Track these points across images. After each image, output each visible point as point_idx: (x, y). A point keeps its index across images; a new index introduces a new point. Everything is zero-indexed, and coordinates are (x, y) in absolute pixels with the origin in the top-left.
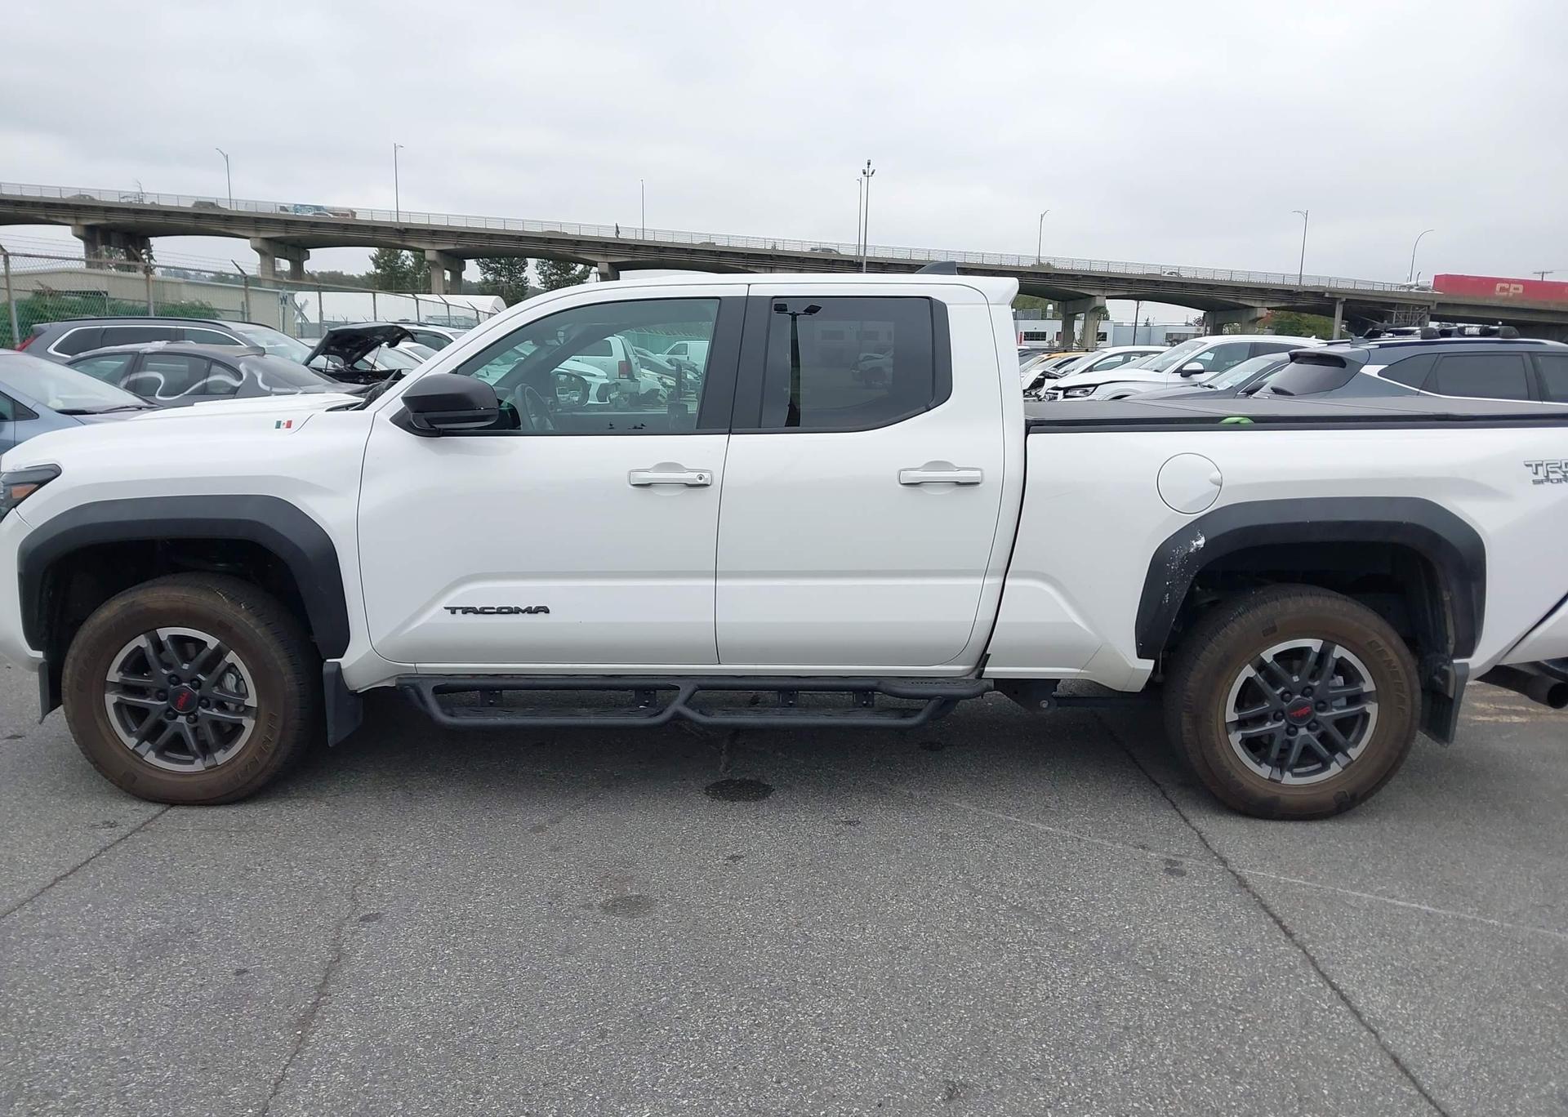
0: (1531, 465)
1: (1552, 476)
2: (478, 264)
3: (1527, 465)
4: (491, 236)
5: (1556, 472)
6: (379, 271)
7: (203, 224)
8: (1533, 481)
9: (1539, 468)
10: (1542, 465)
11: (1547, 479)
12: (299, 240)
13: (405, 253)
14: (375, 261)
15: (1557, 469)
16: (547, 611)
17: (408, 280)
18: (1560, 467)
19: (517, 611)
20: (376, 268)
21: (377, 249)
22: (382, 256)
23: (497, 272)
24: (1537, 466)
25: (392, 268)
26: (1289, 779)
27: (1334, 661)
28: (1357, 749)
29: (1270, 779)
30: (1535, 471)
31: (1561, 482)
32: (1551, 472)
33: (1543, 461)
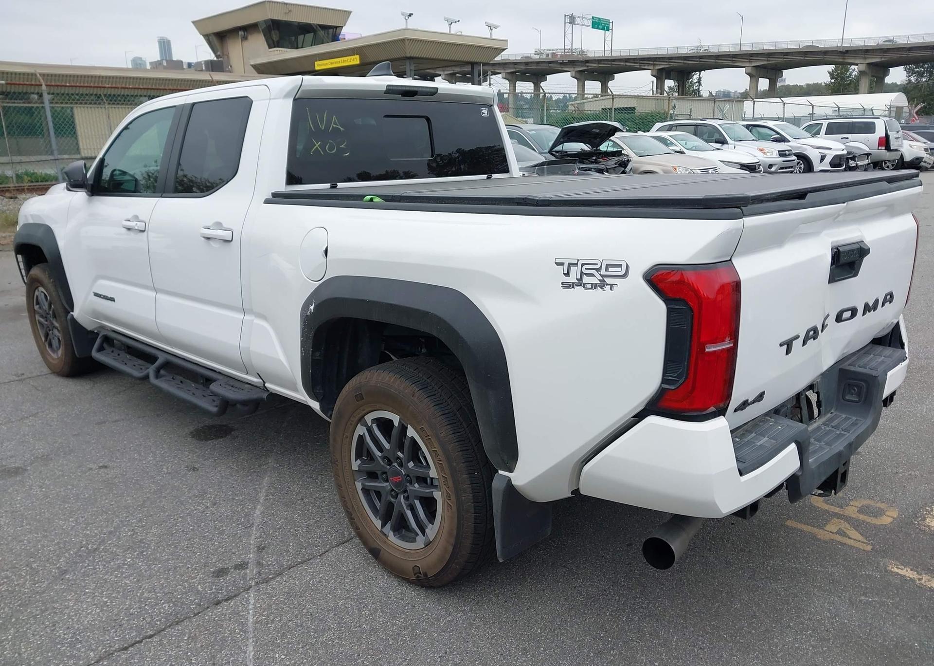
0: (562, 264)
1: (586, 279)
2: (905, 70)
3: (558, 264)
4: (910, 49)
5: (592, 275)
6: (833, 81)
7: (720, 62)
8: (562, 283)
9: (573, 269)
10: (576, 265)
11: (580, 283)
12: (776, 65)
13: (853, 67)
14: (832, 75)
15: (594, 272)
17: (852, 85)
18: (600, 269)
19: (107, 298)
20: (831, 79)
21: (834, 66)
22: (836, 70)
23: (921, 75)
24: (570, 265)
25: (843, 79)
26: (392, 537)
27: (409, 439)
28: (432, 531)
29: (381, 531)
30: (566, 272)
31: (595, 288)
32: (586, 274)
33: (578, 260)
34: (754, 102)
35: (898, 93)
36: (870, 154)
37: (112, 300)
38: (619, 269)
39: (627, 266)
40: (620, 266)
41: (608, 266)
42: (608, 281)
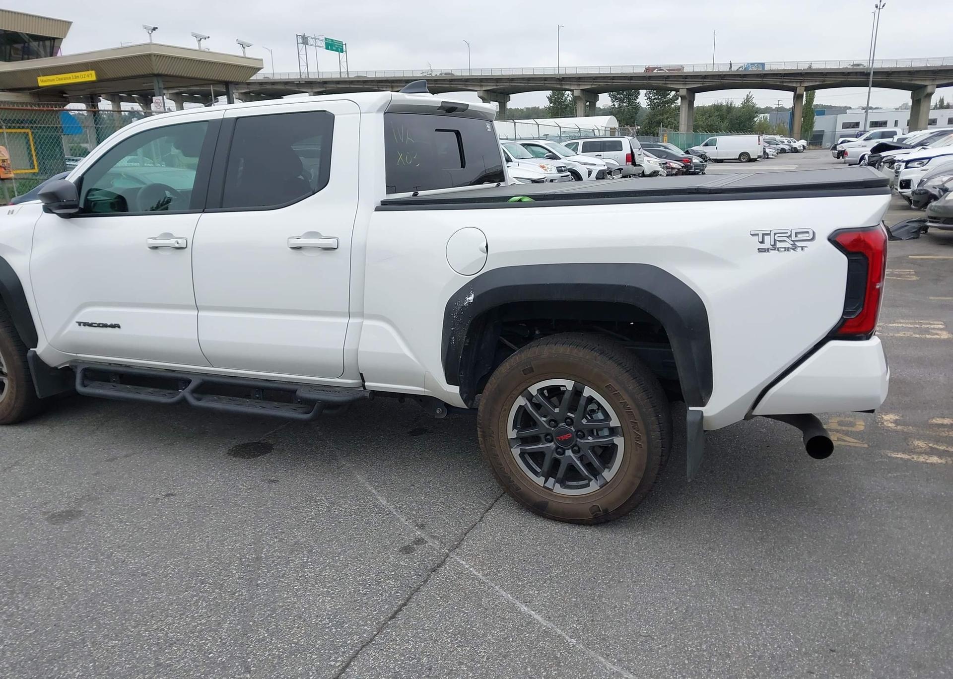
0: (757, 235)
1: (779, 245)
2: (610, 96)
3: (752, 235)
4: (613, 78)
5: (784, 241)
6: (552, 105)
7: (454, 85)
8: (758, 249)
9: (766, 238)
10: (769, 234)
11: (774, 248)
12: (504, 90)
13: (567, 92)
14: (550, 99)
15: (786, 239)
16: (119, 327)
17: (568, 109)
18: (790, 236)
19: (105, 326)
20: (550, 103)
21: (551, 91)
22: (554, 95)
23: (621, 101)
24: (763, 235)
25: (560, 103)
26: (558, 489)
27: (586, 399)
28: (608, 475)
29: (544, 487)
30: (761, 240)
31: (788, 250)
32: (779, 241)
33: (771, 231)
34: (515, 123)
35: (609, 117)
36: (622, 169)
37: (117, 326)
38: (808, 235)
39: (814, 233)
40: (808, 232)
41: (796, 234)
42: (798, 244)
